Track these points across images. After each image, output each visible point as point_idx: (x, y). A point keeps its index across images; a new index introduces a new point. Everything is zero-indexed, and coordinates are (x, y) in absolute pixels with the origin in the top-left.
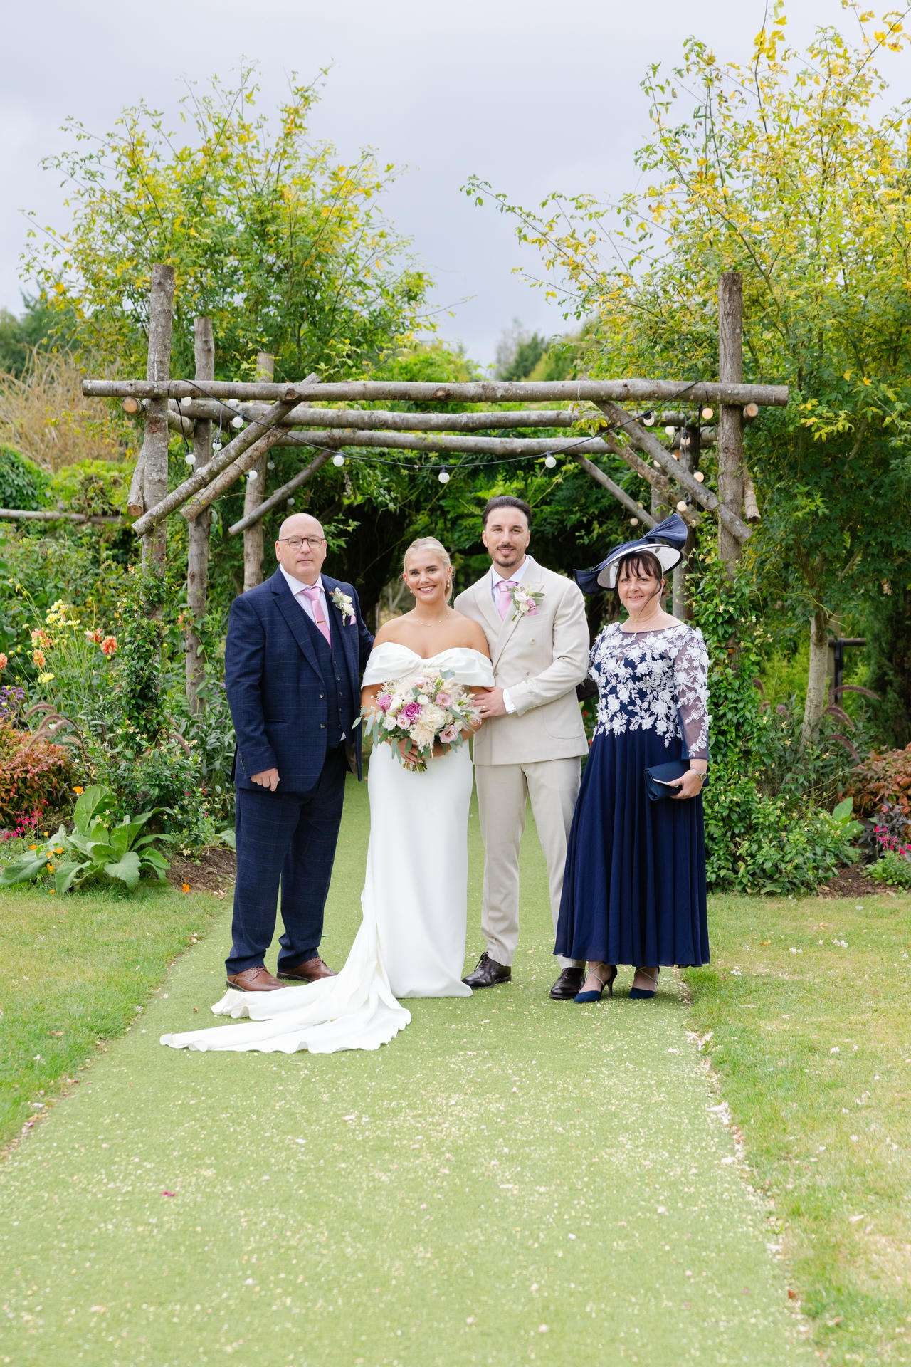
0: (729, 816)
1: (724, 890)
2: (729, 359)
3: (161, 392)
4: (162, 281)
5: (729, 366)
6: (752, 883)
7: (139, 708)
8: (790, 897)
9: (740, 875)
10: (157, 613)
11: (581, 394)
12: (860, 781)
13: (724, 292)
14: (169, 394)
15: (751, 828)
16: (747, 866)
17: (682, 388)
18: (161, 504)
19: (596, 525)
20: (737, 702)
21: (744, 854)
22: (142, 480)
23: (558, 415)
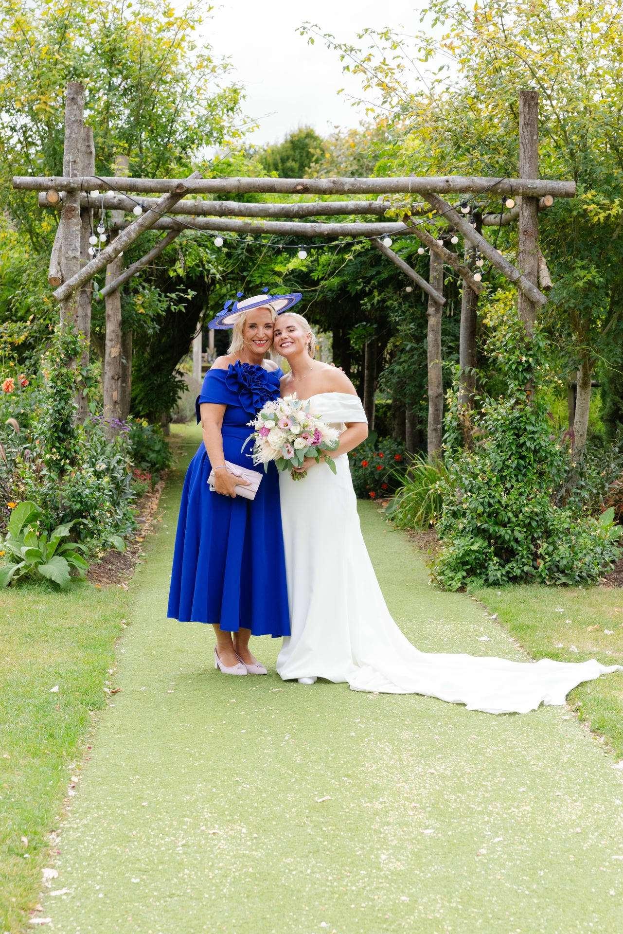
0: (530, 523)
1: (527, 582)
2: (527, 160)
3: (76, 186)
4: (75, 96)
5: (528, 165)
6: (550, 576)
7: (61, 440)
8: (580, 587)
9: (540, 570)
10: (73, 363)
11: (412, 188)
12: (617, 494)
13: (524, 107)
14: (82, 188)
15: (548, 534)
16: (546, 563)
17: (492, 183)
18: (76, 276)
19: (376, 293)
20: (533, 432)
21: (543, 553)
22: (59, 257)
23: (370, 205)
